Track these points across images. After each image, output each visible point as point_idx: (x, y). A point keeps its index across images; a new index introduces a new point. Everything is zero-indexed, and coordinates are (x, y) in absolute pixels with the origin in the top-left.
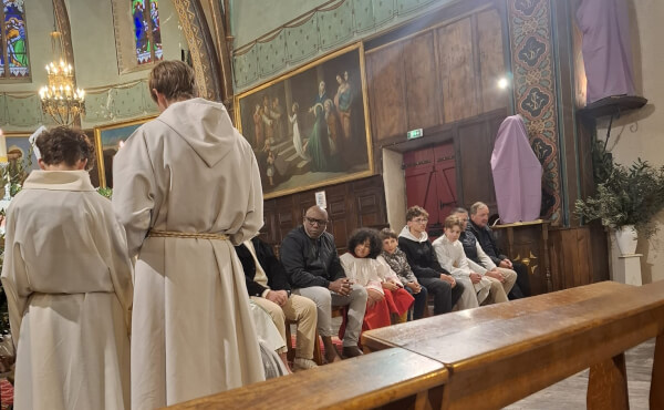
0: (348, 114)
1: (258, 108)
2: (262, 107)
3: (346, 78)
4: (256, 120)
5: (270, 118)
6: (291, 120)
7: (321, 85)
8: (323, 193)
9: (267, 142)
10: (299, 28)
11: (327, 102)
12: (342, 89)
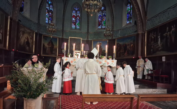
0: (174, 36)
1: (151, 34)
2: (152, 34)
3: (174, 26)
4: (150, 37)
5: (153, 36)
6: (158, 37)
7: (167, 28)
8: (165, 57)
9: (152, 42)
10: (164, 13)
11: (169, 33)
12: (173, 30)
